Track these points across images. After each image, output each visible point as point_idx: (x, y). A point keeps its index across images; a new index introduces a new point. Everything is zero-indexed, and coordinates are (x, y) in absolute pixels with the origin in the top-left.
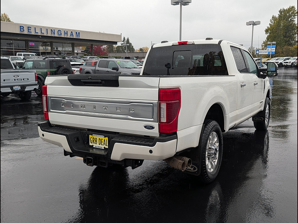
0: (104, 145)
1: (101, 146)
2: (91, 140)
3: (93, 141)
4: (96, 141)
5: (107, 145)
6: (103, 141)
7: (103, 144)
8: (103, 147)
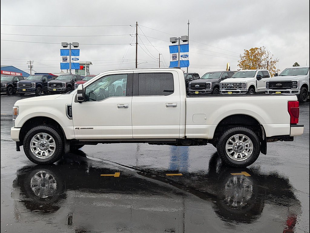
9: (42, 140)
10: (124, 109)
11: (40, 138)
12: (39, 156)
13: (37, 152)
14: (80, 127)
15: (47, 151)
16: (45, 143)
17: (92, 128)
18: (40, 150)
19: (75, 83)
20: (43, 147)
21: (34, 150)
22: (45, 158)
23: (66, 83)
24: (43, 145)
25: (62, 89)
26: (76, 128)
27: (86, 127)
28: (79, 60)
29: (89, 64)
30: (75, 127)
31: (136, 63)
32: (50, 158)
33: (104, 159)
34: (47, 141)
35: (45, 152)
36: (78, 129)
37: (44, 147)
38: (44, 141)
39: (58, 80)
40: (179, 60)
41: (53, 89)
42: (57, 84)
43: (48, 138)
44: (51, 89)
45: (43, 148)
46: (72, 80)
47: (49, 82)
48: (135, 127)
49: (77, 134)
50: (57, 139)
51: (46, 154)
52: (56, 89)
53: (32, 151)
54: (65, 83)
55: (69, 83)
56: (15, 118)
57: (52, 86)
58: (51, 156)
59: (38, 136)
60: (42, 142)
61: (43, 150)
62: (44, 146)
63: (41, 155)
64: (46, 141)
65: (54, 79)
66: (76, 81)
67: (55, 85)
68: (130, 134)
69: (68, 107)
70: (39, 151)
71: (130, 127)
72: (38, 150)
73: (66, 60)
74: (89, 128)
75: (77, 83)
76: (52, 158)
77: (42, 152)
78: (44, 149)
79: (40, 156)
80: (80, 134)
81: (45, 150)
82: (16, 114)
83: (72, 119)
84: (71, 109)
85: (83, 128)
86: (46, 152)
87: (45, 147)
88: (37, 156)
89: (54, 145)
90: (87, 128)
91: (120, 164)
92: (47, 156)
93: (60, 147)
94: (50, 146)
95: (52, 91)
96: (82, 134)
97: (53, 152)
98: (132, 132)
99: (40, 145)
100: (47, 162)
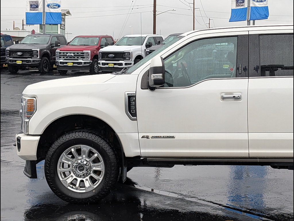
9: (80, 158)
10: (233, 102)
11: (75, 154)
12: (72, 188)
13: (69, 181)
14: (150, 135)
15: (88, 178)
16: (85, 163)
17: (173, 137)
18: (75, 177)
19: (56, 49)
20: (80, 170)
21: (63, 177)
22: (84, 191)
23: (41, 50)
24: (81, 167)
25: (34, 61)
26: (143, 137)
27: (162, 135)
28: (60, 8)
29: (65, 15)
30: (141, 135)
31: (155, 11)
32: (94, 191)
33: (184, 193)
34: (88, 160)
35: (84, 179)
36: (147, 137)
37: (83, 172)
38: (83, 159)
39: (25, 45)
40: (249, 6)
41: (16, 61)
42: (24, 52)
43: (91, 154)
44: (13, 61)
45: (81, 173)
46: (51, 44)
47: (8, 48)
48: (253, 136)
49: (145, 147)
50: (108, 156)
51: (87, 184)
52: (22, 61)
53: (61, 179)
54: (38, 50)
55: (45, 49)
56: (29, 118)
57: (14, 55)
58: (95, 187)
59: (73, 150)
60: (79, 161)
61: (80, 177)
62: (83, 170)
63: (77, 185)
64: (86, 161)
65: (17, 43)
66: (57, 45)
67: (19, 53)
68: (244, 148)
69: (129, 97)
70: (73, 178)
71: (243, 136)
72: (72, 176)
73: (37, 7)
74: (168, 137)
75: (60, 49)
76: (97, 192)
77: (79, 179)
78: (84, 174)
79: (74, 187)
80: (149, 147)
81: (84, 176)
82: (31, 110)
83: (136, 120)
84: (135, 101)
85: (157, 137)
86: (87, 180)
87: (85, 172)
88: (69, 188)
89: (100, 167)
90: (164, 137)
91: (220, 205)
92: (89, 187)
93: (113, 172)
94: (94, 168)
95: (14, 64)
96: (154, 147)
97: (99, 180)
98: (248, 144)
99: (77, 168)
100: (88, 198)
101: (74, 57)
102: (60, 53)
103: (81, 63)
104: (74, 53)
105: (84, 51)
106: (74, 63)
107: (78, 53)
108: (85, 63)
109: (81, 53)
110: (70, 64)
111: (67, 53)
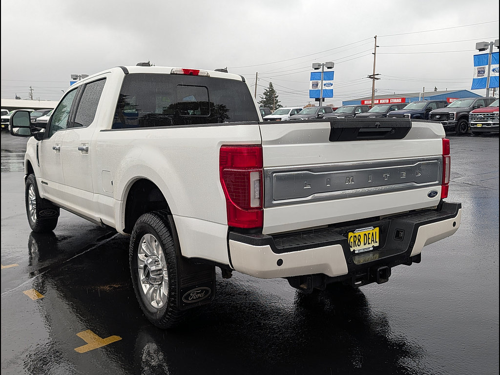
0: (373, 242)
1: (367, 246)
2: (351, 241)
3: (355, 242)
4: (359, 240)
5: (378, 240)
6: (370, 236)
7: (370, 242)
8: (370, 247)
101: (484, 119)
102: (472, 115)
103: (489, 124)
104: (484, 115)
105: (494, 112)
106: (483, 124)
107: (487, 114)
108: (494, 124)
109: (491, 114)
110: (479, 126)
111: (478, 115)
